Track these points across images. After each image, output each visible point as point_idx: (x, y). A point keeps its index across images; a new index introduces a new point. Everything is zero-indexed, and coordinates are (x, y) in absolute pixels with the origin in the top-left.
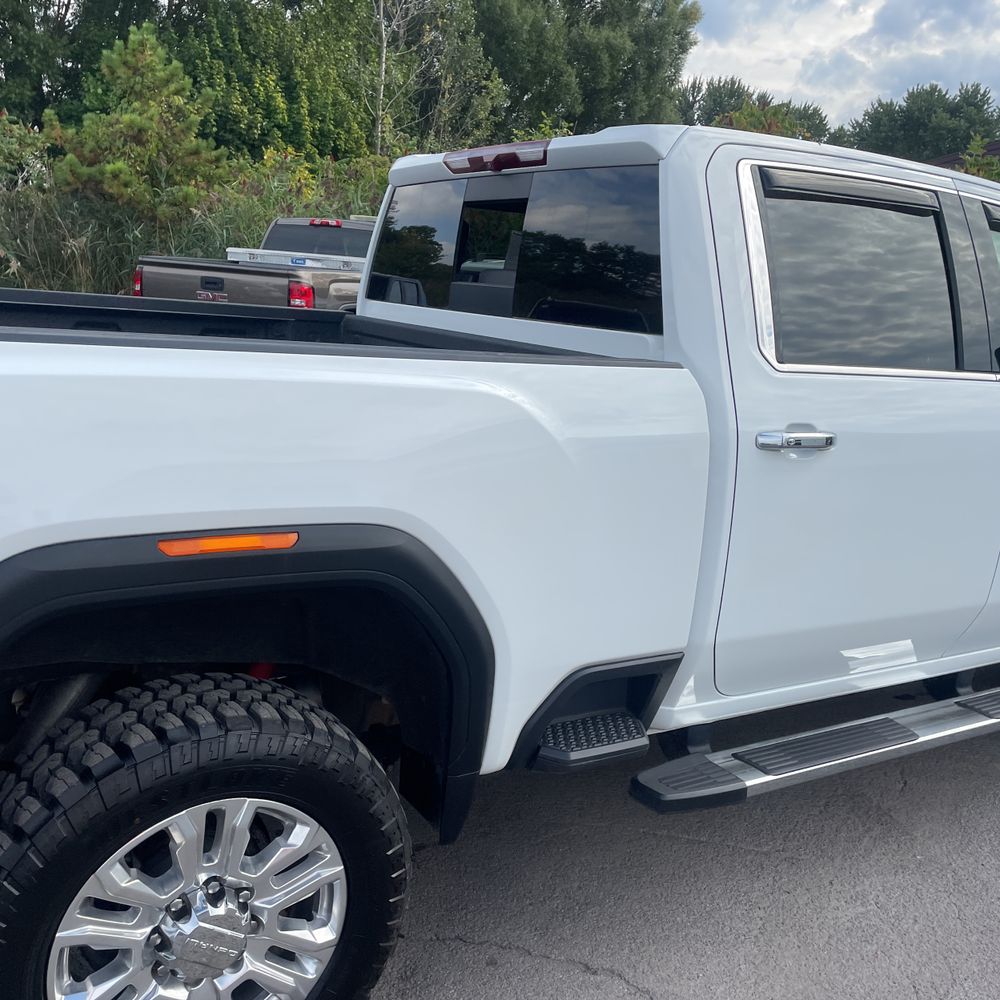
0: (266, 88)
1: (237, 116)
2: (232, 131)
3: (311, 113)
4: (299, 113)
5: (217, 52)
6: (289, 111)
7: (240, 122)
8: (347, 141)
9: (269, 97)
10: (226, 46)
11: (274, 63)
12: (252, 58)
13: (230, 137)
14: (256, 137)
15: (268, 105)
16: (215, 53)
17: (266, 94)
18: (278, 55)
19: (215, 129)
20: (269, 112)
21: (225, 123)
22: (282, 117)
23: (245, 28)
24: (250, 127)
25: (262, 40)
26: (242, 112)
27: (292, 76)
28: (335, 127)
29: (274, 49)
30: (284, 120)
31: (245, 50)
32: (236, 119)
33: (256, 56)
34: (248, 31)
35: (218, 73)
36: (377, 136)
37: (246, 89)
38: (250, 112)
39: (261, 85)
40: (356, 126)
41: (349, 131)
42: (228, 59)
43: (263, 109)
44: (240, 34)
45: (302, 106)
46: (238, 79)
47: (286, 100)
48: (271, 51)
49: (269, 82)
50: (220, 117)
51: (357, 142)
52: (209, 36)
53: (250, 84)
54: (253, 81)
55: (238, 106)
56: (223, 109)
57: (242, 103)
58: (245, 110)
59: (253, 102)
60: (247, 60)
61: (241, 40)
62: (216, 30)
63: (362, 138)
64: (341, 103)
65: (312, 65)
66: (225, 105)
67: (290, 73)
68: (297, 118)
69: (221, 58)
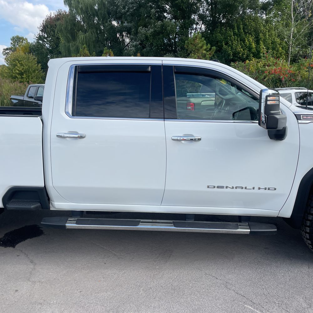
4: (260, 48)
6: (256, 47)
7: (240, 54)
8: (276, 54)
9: (250, 44)
10: (238, 31)
11: (253, 33)
12: (246, 33)
13: (237, 58)
14: (245, 57)
15: (250, 47)
16: (234, 34)
17: (249, 44)
18: (255, 31)
19: (232, 57)
20: (250, 49)
21: (235, 55)
22: (254, 50)
23: (245, 25)
24: (243, 55)
25: (250, 27)
27: (259, 37)
29: (254, 29)
30: (254, 51)
31: (244, 31)
32: (239, 53)
33: (247, 33)
34: (246, 25)
35: (234, 40)
36: (290, 51)
37: (243, 43)
38: (243, 50)
39: (248, 41)
40: (281, 49)
41: (278, 51)
42: (239, 35)
43: (248, 48)
44: (243, 27)
45: (261, 46)
46: (241, 40)
47: (256, 44)
48: (253, 30)
49: (250, 40)
50: (234, 53)
51: (280, 54)
52: (233, 29)
53: (244, 41)
54: (245, 40)
55: (239, 49)
56: (235, 50)
57: (241, 48)
58: (242, 50)
59: (244, 47)
60: (244, 34)
61: (243, 28)
62: (236, 27)
63: (283, 52)
64: (276, 42)
65: (266, 32)
66: (236, 49)
67: (259, 35)
68: (259, 49)
69: (237, 35)
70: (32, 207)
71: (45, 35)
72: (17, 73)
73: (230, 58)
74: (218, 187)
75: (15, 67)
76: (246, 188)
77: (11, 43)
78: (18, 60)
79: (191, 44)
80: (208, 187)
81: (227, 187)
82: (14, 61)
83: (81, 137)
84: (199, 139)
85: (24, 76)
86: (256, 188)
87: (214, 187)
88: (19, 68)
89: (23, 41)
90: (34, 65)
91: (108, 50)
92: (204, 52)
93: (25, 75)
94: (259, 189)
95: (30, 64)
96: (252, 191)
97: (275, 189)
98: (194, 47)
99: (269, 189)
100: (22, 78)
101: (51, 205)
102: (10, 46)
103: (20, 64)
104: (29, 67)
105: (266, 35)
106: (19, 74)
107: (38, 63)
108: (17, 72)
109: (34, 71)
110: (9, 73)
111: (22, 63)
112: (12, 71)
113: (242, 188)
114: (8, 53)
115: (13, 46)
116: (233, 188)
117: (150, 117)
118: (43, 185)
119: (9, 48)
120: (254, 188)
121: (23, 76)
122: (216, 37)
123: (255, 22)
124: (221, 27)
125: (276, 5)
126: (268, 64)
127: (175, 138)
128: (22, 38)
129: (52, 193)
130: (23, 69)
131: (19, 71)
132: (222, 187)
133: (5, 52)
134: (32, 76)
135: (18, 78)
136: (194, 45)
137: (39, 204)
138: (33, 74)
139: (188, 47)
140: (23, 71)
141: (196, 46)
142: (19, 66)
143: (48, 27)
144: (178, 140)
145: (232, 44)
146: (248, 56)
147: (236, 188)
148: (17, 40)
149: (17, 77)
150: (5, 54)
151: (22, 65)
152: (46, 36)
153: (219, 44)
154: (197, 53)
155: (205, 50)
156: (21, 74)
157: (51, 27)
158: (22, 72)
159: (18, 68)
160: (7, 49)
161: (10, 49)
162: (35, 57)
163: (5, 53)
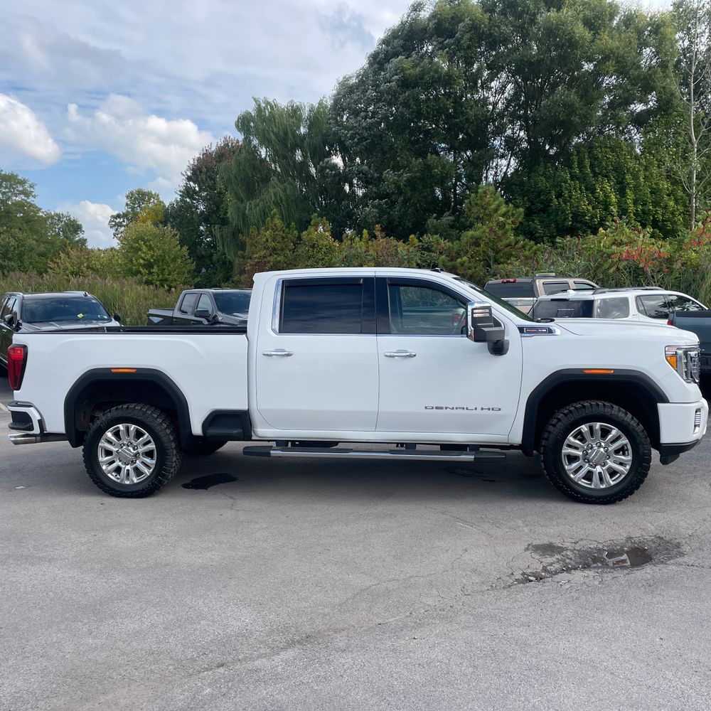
0: (604, 192)
1: (584, 213)
2: (581, 222)
3: (635, 202)
4: (626, 203)
5: (576, 176)
6: (619, 202)
7: (586, 216)
8: (664, 214)
9: (607, 196)
10: (581, 171)
11: (612, 175)
12: (595, 175)
13: (580, 225)
14: (596, 223)
15: (606, 202)
16: (573, 177)
17: (605, 195)
18: (616, 170)
19: (570, 223)
20: (606, 206)
21: (577, 218)
22: (614, 208)
23: (594, 158)
24: (592, 218)
25: (604, 163)
26: (588, 210)
27: (624, 181)
28: (654, 207)
29: (613, 166)
31: (593, 171)
32: (584, 215)
33: (599, 174)
34: (597, 159)
35: (574, 189)
36: (692, 206)
37: (590, 195)
38: (593, 208)
39: (601, 190)
40: (672, 203)
41: (666, 207)
42: (582, 179)
43: (602, 205)
44: (591, 162)
45: (628, 199)
46: (587, 189)
47: (618, 196)
48: (610, 167)
49: (607, 188)
50: (574, 214)
51: (673, 214)
52: (571, 167)
53: (593, 191)
54: (596, 189)
55: (585, 206)
56: (576, 209)
57: (588, 204)
58: (590, 208)
59: (596, 202)
60: (593, 177)
61: (591, 165)
62: (576, 163)
63: (678, 209)
64: (660, 190)
65: (639, 170)
66: (577, 207)
67: (624, 178)
68: (624, 206)
69: (578, 179)
70: (235, 432)
71: (195, 188)
72: (140, 265)
73: (566, 224)
74: (437, 408)
75: (137, 253)
76: (467, 409)
77: (127, 205)
78: (143, 239)
79: (476, 204)
80: (426, 408)
81: (446, 408)
82: (136, 241)
83: (288, 355)
84: (415, 355)
85: (155, 270)
86: (479, 408)
87: (433, 408)
88: (146, 254)
89: (149, 199)
90: (175, 247)
91: (319, 218)
92: (502, 219)
93: (155, 267)
94: (482, 409)
95: (166, 247)
96: (474, 412)
97: (500, 409)
98: (482, 211)
99: (493, 409)
100: (150, 273)
101: (253, 434)
102: (123, 210)
103: (146, 246)
104: (164, 251)
105: (638, 178)
106: (144, 266)
107: (182, 243)
108: (142, 261)
109: (174, 260)
110: (126, 264)
111: (150, 245)
112: (131, 261)
113: (463, 409)
114: (121, 223)
115: (130, 210)
116: (453, 408)
117: (361, 332)
118: (245, 408)
119: (123, 214)
120: (476, 409)
121: (152, 271)
122: (536, 183)
123: (616, 153)
124: (545, 164)
125: (662, 115)
126: (619, 241)
127: (388, 354)
128: (150, 195)
129: (256, 417)
130: (152, 256)
131: (144, 260)
132: (442, 408)
133: (113, 221)
134: (170, 269)
135: (142, 274)
136: (482, 207)
137: (241, 430)
138: (172, 266)
139: (470, 210)
140: (152, 260)
141: (485, 209)
142: (144, 250)
143: (201, 172)
144: (390, 356)
145: (570, 198)
146: (604, 220)
147: (457, 408)
148: (139, 197)
149: (140, 272)
150: (115, 226)
151: (150, 248)
152: (197, 189)
153: (542, 197)
154: (487, 222)
155: (503, 216)
156: (149, 266)
157: (208, 171)
158: (150, 262)
159: (143, 255)
160: (118, 216)
161: (125, 216)
162: (176, 233)
163: (114, 223)
